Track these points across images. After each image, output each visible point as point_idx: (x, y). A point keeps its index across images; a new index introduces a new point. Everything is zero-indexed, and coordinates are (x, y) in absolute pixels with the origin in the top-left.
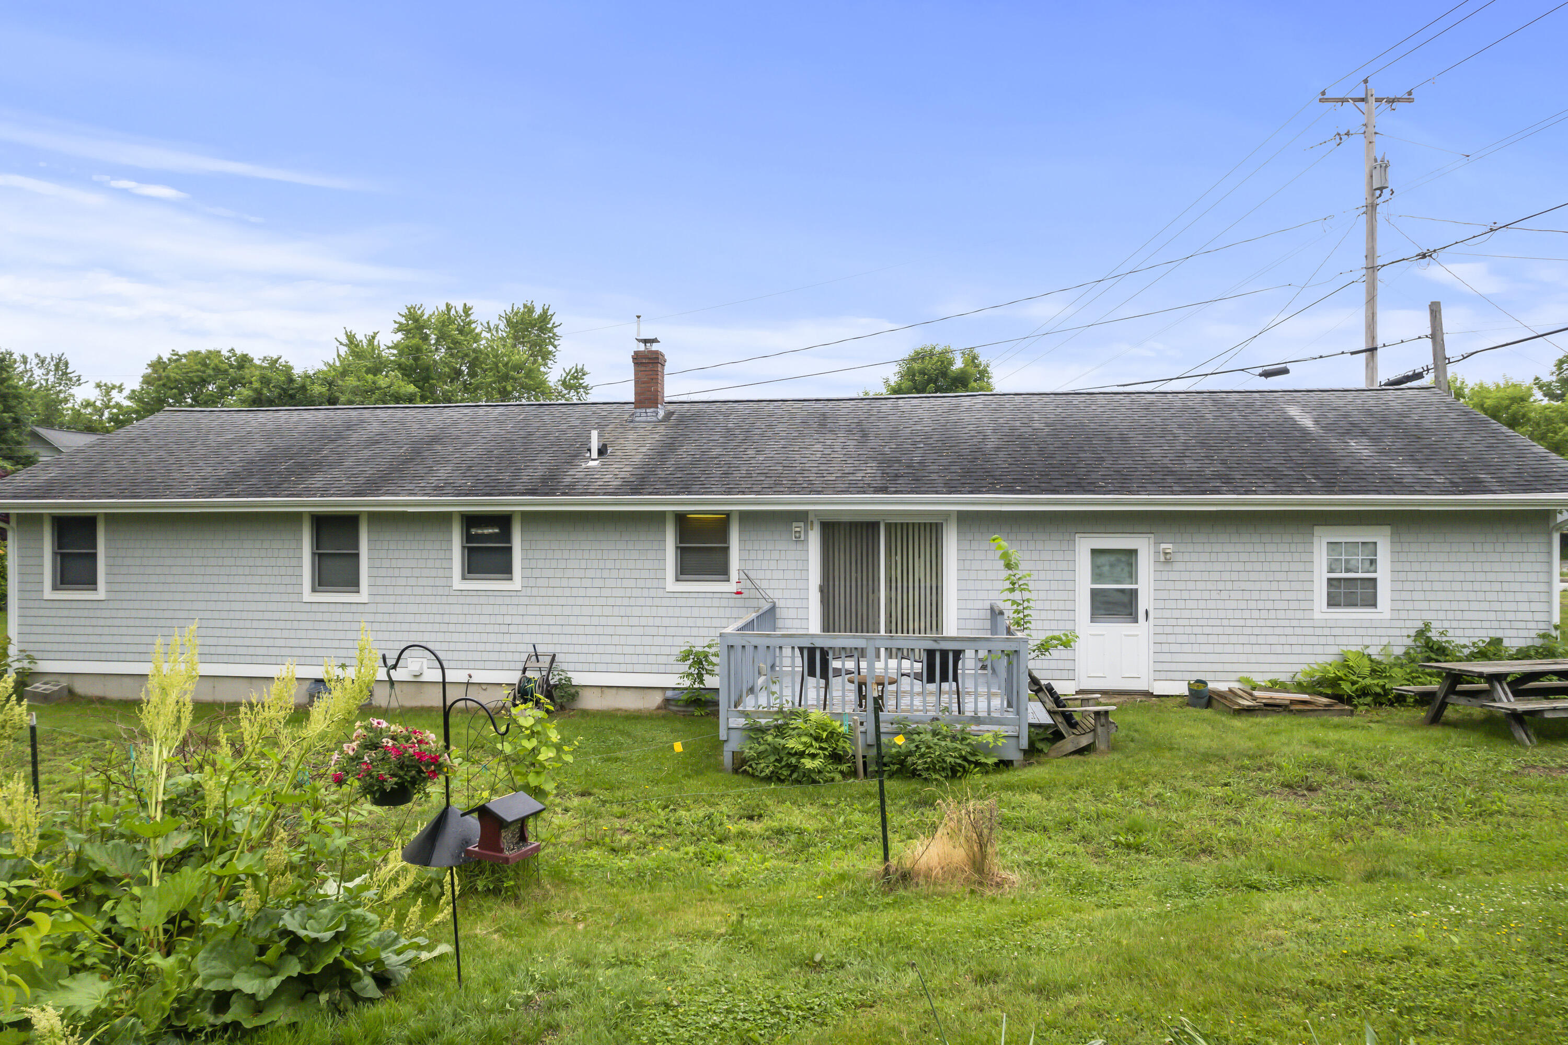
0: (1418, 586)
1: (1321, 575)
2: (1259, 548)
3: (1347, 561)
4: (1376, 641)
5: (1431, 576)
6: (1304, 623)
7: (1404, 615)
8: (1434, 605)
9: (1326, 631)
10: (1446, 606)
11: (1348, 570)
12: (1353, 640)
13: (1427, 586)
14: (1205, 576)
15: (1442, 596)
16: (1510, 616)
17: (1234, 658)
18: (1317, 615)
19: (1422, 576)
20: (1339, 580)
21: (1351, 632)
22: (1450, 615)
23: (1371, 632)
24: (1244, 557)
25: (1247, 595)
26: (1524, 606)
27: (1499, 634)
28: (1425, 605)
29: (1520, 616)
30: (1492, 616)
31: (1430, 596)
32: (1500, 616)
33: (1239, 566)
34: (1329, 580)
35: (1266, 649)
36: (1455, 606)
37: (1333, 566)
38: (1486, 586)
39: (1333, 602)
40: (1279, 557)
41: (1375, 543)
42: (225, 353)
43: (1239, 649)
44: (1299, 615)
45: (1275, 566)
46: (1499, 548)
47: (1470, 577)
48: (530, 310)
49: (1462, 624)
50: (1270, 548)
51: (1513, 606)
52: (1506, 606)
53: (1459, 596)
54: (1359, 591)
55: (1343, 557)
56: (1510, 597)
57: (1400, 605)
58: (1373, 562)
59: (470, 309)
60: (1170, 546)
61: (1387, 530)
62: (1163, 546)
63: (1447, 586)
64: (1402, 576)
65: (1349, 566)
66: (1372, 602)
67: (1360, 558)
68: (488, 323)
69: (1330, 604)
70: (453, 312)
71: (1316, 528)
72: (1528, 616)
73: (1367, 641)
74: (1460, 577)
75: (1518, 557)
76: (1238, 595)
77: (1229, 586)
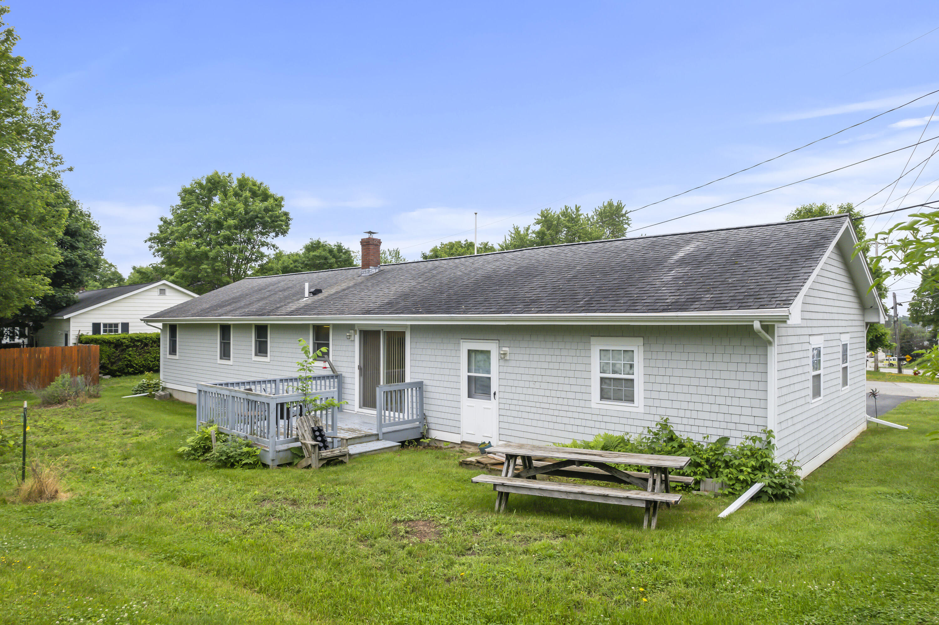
0: (664, 387)
1: (596, 375)
2: (557, 352)
3: (614, 365)
4: (633, 429)
5: (674, 380)
6: (585, 410)
7: (653, 410)
8: (676, 405)
9: (600, 418)
10: (684, 405)
11: (614, 372)
12: (619, 427)
13: (670, 389)
14: (527, 371)
15: (681, 397)
16: (735, 419)
17: (542, 431)
18: (593, 405)
19: (666, 380)
20: (610, 379)
21: (616, 420)
22: (688, 414)
23: (630, 422)
24: (548, 358)
25: (550, 386)
26: (747, 411)
27: (726, 434)
28: (668, 404)
29: (744, 419)
30: (721, 417)
31: (673, 396)
32: (728, 418)
33: (545, 365)
34: (602, 379)
35: (562, 427)
36: (691, 406)
37: (605, 368)
38: (716, 391)
39: (604, 396)
40: (569, 359)
41: (633, 351)
42: (463, 242)
43: (546, 425)
44: (582, 403)
45: (567, 367)
46: (726, 358)
47: (703, 382)
48: (610, 205)
49: (698, 422)
50: (564, 352)
51: (738, 410)
52: (732, 410)
53: (695, 398)
54: (624, 389)
55: (611, 362)
56: (735, 402)
57: (650, 402)
58: (632, 366)
59: (579, 208)
60: (507, 349)
61: (640, 341)
62: (504, 349)
63: (685, 389)
64: (652, 379)
65: (616, 369)
66: (630, 399)
67: (622, 362)
68: (587, 215)
69: (602, 397)
70: (569, 210)
71: (592, 339)
72: (750, 420)
73: (628, 429)
74: (695, 382)
75: (742, 367)
76: (544, 386)
77: (540, 378)
